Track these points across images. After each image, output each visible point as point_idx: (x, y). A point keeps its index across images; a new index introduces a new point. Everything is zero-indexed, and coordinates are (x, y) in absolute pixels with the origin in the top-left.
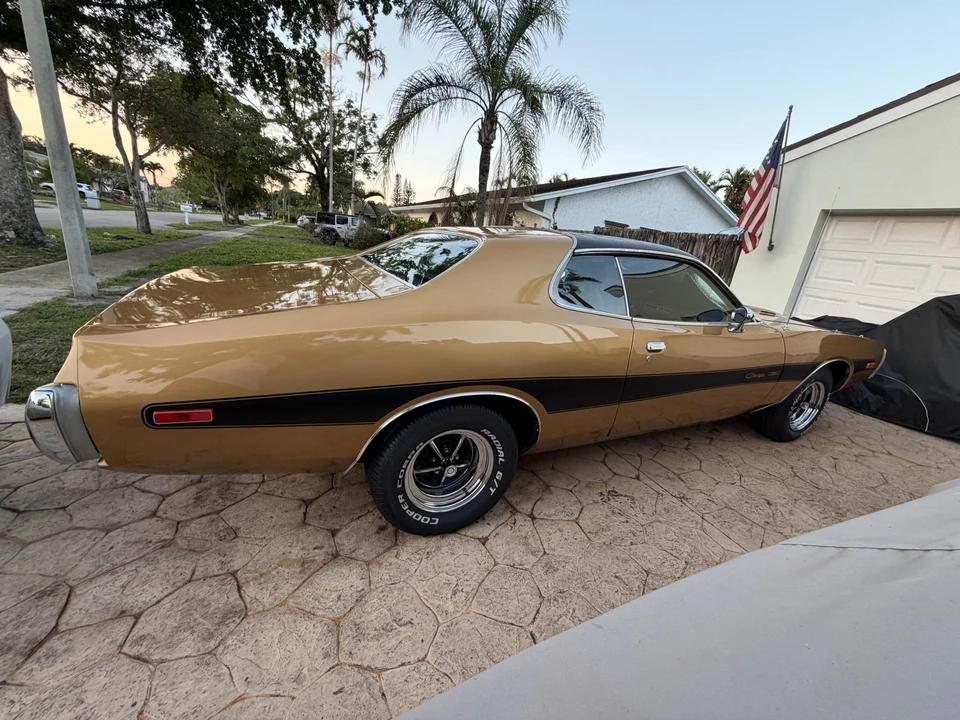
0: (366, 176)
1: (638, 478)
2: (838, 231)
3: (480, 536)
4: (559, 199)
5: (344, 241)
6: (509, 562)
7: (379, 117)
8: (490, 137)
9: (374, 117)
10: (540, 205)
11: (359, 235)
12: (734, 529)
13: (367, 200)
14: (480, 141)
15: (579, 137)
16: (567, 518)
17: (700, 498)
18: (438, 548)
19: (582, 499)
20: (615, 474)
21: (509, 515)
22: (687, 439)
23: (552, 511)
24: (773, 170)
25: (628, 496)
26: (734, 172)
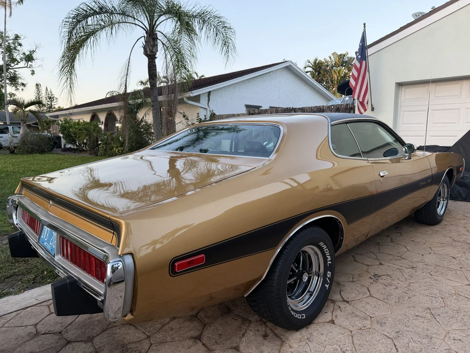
0: (14, 88)
1: (381, 264)
2: (408, 94)
3: (328, 321)
4: (209, 92)
5: (8, 148)
6: (357, 328)
7: (22, 37)
8: (154, 50)
9: (17, 37)
10: (197, 99)
11: (23, 141)
12: (449, 275)
13: (28, 109)
14: (146, 53)
15: (220, 47)
16: (365, 296)
17: (420, 265)
18: (311, 334)
19: (363, 284)
20: (368, 266)
21: (332, 305)
22: (388, 236)
23: (354, 295)
24: (364, 62)
25: (386, 275)
26: (312, 61)
